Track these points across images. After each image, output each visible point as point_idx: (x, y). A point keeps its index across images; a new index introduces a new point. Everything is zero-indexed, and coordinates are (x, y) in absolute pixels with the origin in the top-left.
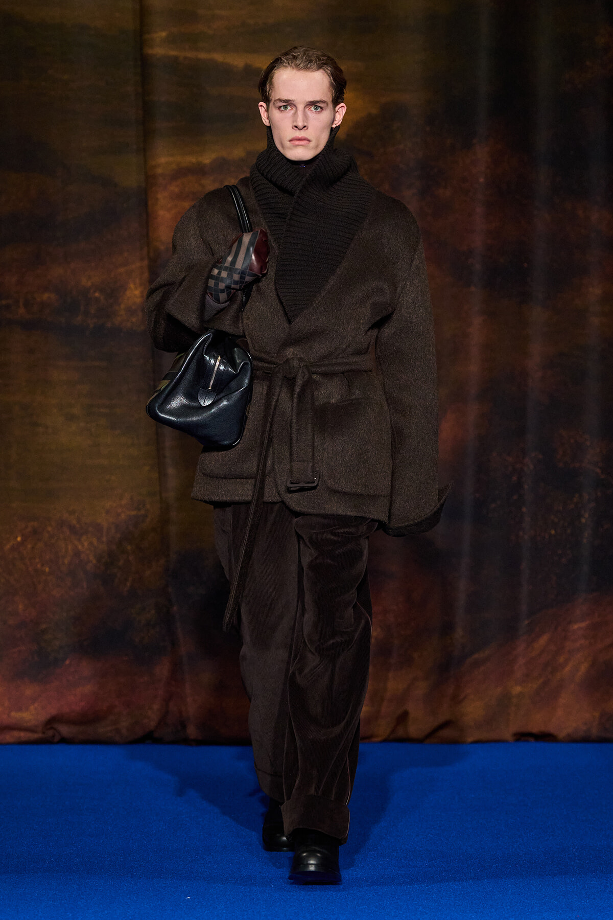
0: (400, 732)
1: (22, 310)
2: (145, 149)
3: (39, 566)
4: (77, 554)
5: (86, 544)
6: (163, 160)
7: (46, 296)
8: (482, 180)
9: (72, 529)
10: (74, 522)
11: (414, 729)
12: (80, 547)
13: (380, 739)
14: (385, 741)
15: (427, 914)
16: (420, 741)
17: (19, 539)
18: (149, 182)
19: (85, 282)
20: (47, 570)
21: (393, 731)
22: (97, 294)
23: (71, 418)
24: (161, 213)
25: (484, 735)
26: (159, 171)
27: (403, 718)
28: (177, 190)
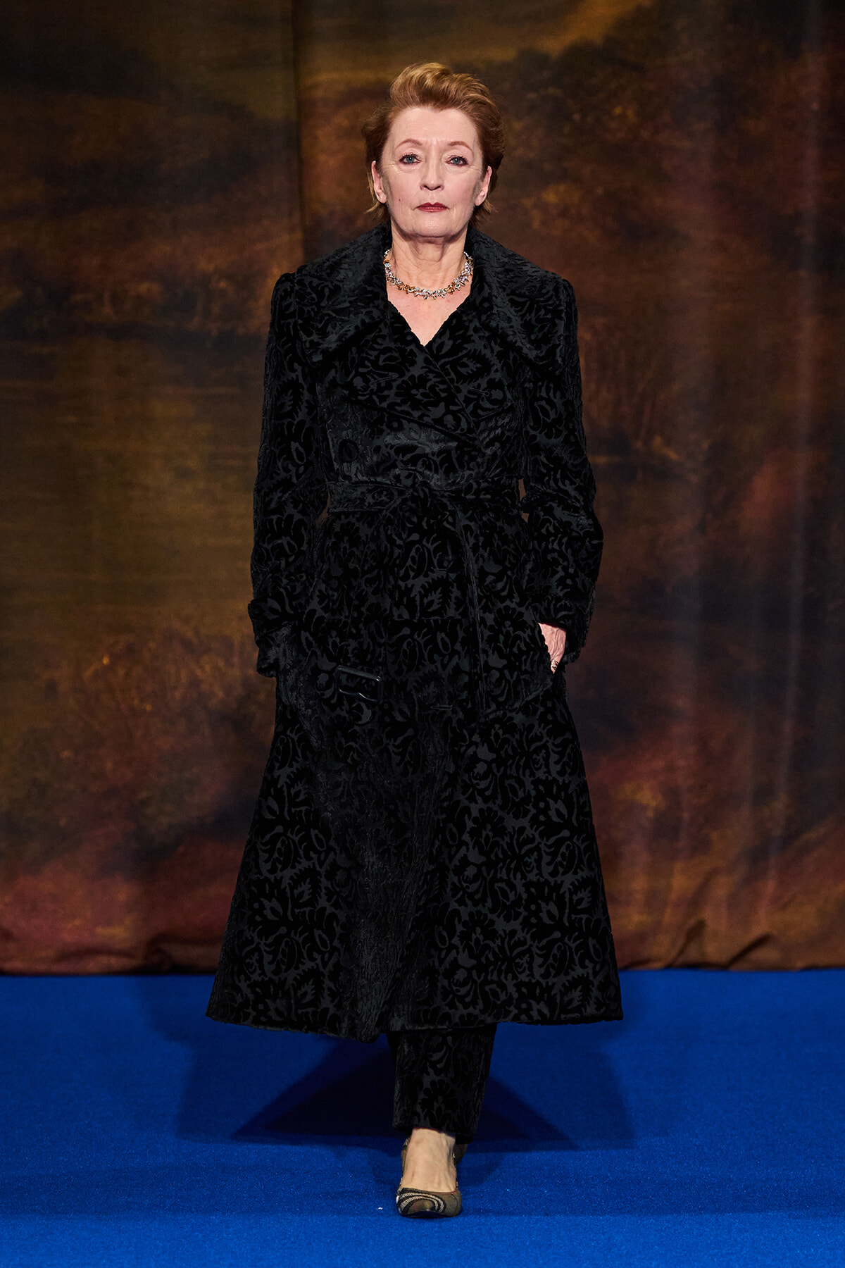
0: (693, 954)
1: (108, 310)
2: (296, 61)
3: (136, 702)
4: (194, 683)
5: (208, 668)
6: (324, 77)
7: (144, 287)
8: (815, 106)
9: (187, 645)
10: (190, 634)
11: (714, 950)
12: (199, 672)
13: (658, 965)
14: (669, 967)
15: (747, 1231)
16: (724, 967)
17: (106, 661)
18: (304, 108)
19: (205, 265)
20: (149, 708)
21: (681, 952)
22: (223, 284)
23: (183, 474)
24: (322, 158)
25: (821, 958)
26: (319, 94)
27: (695, 932)
28: (345, 123)
